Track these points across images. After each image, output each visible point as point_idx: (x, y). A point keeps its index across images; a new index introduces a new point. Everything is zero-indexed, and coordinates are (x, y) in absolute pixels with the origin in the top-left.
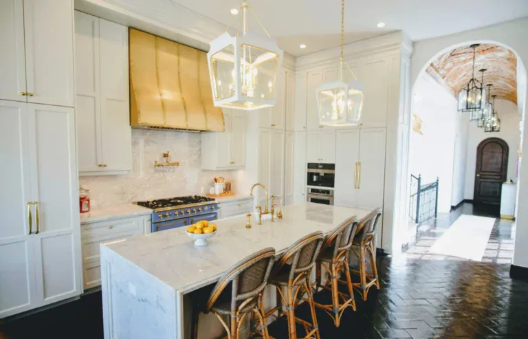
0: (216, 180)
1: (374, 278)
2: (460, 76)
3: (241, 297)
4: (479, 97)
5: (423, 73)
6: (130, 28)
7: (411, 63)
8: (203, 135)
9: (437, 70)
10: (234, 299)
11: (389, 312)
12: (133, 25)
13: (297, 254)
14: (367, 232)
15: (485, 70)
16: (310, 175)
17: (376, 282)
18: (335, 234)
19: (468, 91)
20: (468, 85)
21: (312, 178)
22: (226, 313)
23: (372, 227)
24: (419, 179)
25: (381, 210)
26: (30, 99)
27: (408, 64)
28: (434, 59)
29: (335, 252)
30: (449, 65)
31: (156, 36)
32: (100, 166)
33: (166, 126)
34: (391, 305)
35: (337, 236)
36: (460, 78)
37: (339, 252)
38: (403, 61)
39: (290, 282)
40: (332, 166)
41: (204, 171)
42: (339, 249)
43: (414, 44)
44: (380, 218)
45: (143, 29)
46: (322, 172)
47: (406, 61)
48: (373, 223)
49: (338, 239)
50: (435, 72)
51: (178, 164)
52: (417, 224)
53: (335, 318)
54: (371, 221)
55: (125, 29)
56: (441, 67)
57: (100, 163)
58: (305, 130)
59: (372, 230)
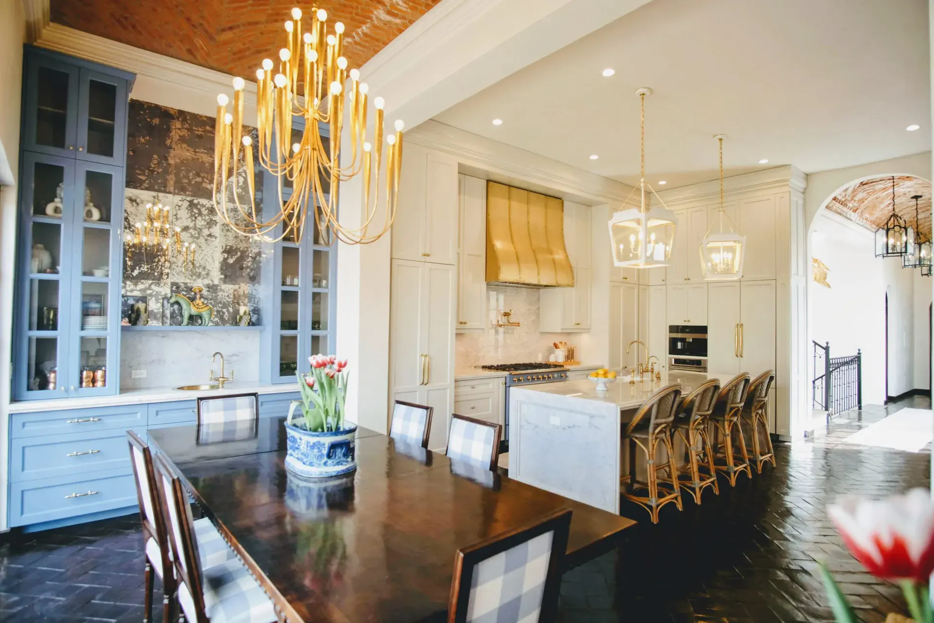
0: (556, 346)
1: (769, 453)
2: (882, 206)
3: (659, 421)
4: (904, 238)
5: (822, 209)
6: (488, 181)
7: (804, 199)
8: (542, 291)
9: (843, 204)
10: (653, 421)
11: (789, 482)
12: (492, 178)
13: (699, 397)
14: (759, 397)
15: (921, 196)
16: (673, 342)
17: (771, 457)
18: (727, 388)
19: (888, 230)
20: (887, 224)
21: (676, 345)
22: (644, 436)
23: (764, 392)
24: (827, 349)
25: (774, 373)
26: (428, 259)
27: (801, 202)
28: (836, 193)
29: (728, 409)
30: (860, 196)
31: (510, 186)
32: (461, 323)
33: (522, 282)
34: (792, 478)
35: (730, 390)
36: (883, 209)
37: (732, 409)
38: (794, 199)
39: (691, 423)
40: (704, 330)
41: (543, 333)
42: (732, 405)
43: (807, 176)
44: (773, 383)
45: (498, 180)
46: (690, 338)
47: (797, 199)
48: (765, 388)
49: (731, 394)
50: (841, 207)
51: (518, 324)
52: (827, 412)
53: (730, 477)
54: (762, 383)
55: (484, 183)
56: (849, 199)
57: (460, 321)
58: (664, 283)
59: (763, 395)
